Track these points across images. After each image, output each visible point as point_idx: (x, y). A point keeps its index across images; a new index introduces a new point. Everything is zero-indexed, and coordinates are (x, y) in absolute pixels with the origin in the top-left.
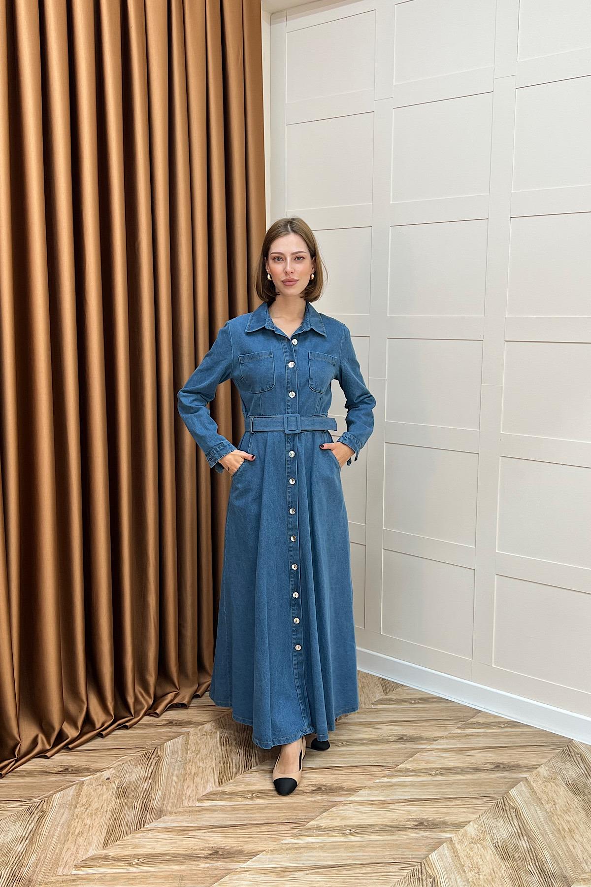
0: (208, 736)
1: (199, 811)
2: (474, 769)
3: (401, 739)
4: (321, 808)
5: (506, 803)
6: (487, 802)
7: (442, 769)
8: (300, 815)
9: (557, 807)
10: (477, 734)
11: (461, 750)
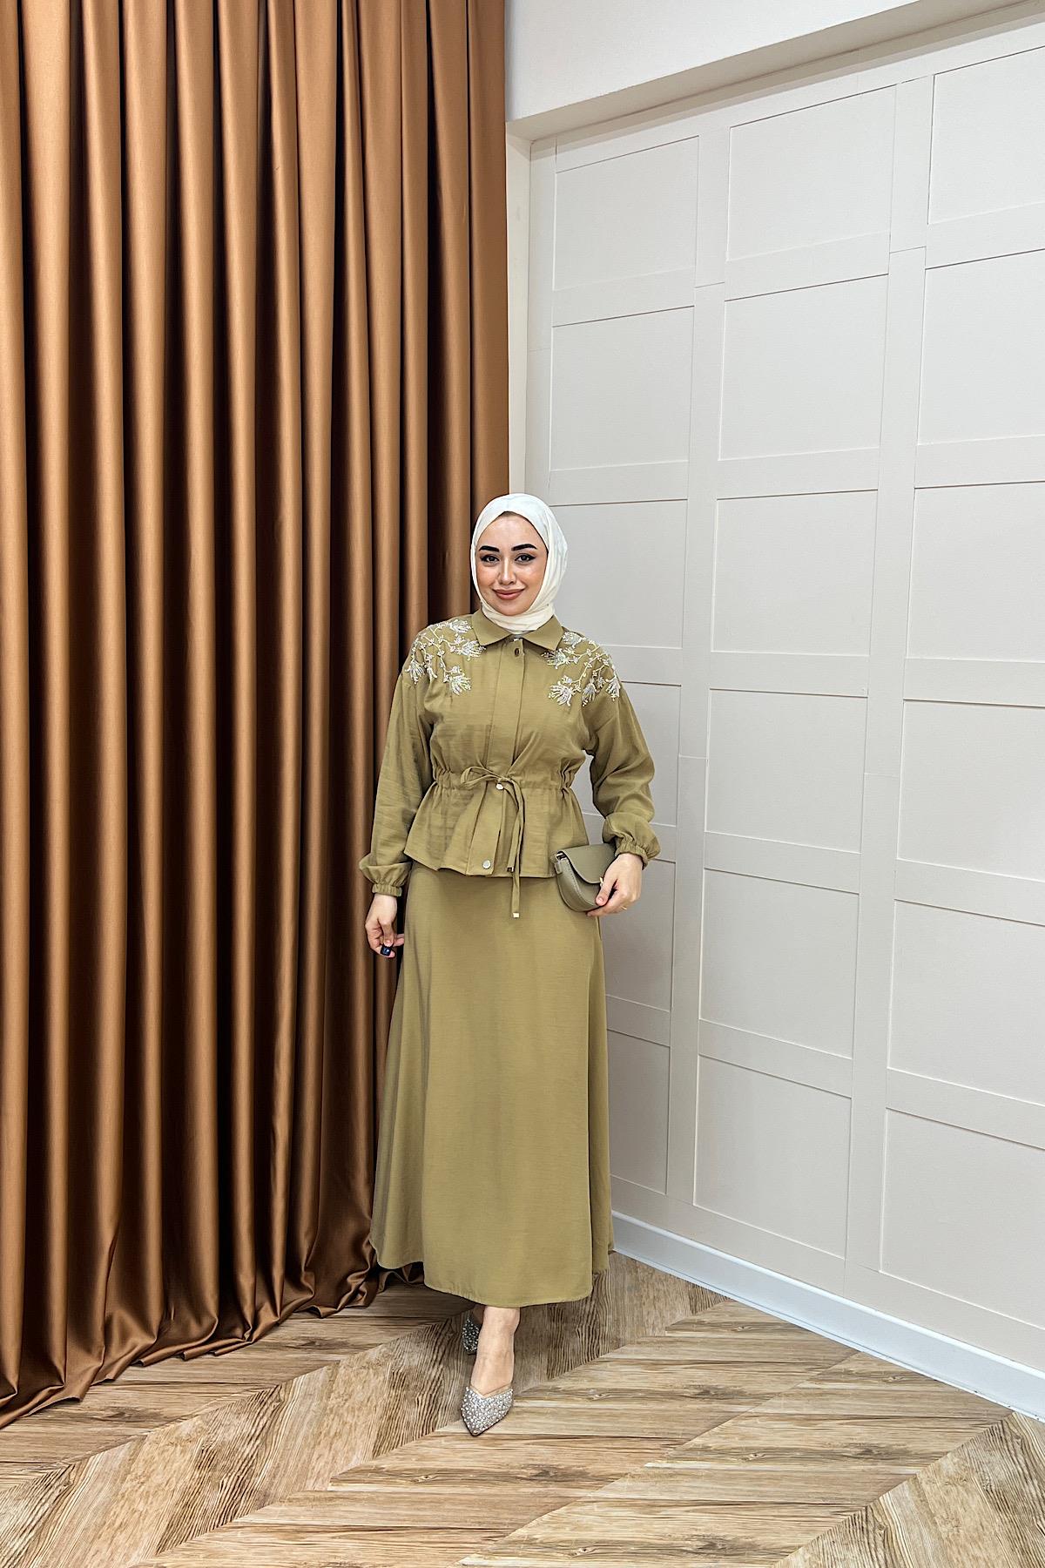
0: (371, 1370)
1: (331, 1499)
2: (823, 1454)
3: (705, 1393)
4: (542, 1507)
5: (870, 1518)
6: (837, 1513)
7: (767, 1450)
8: (501, 1516)
9: (961, 1531)
10: (841, 1392)
11: (808, 1419)
